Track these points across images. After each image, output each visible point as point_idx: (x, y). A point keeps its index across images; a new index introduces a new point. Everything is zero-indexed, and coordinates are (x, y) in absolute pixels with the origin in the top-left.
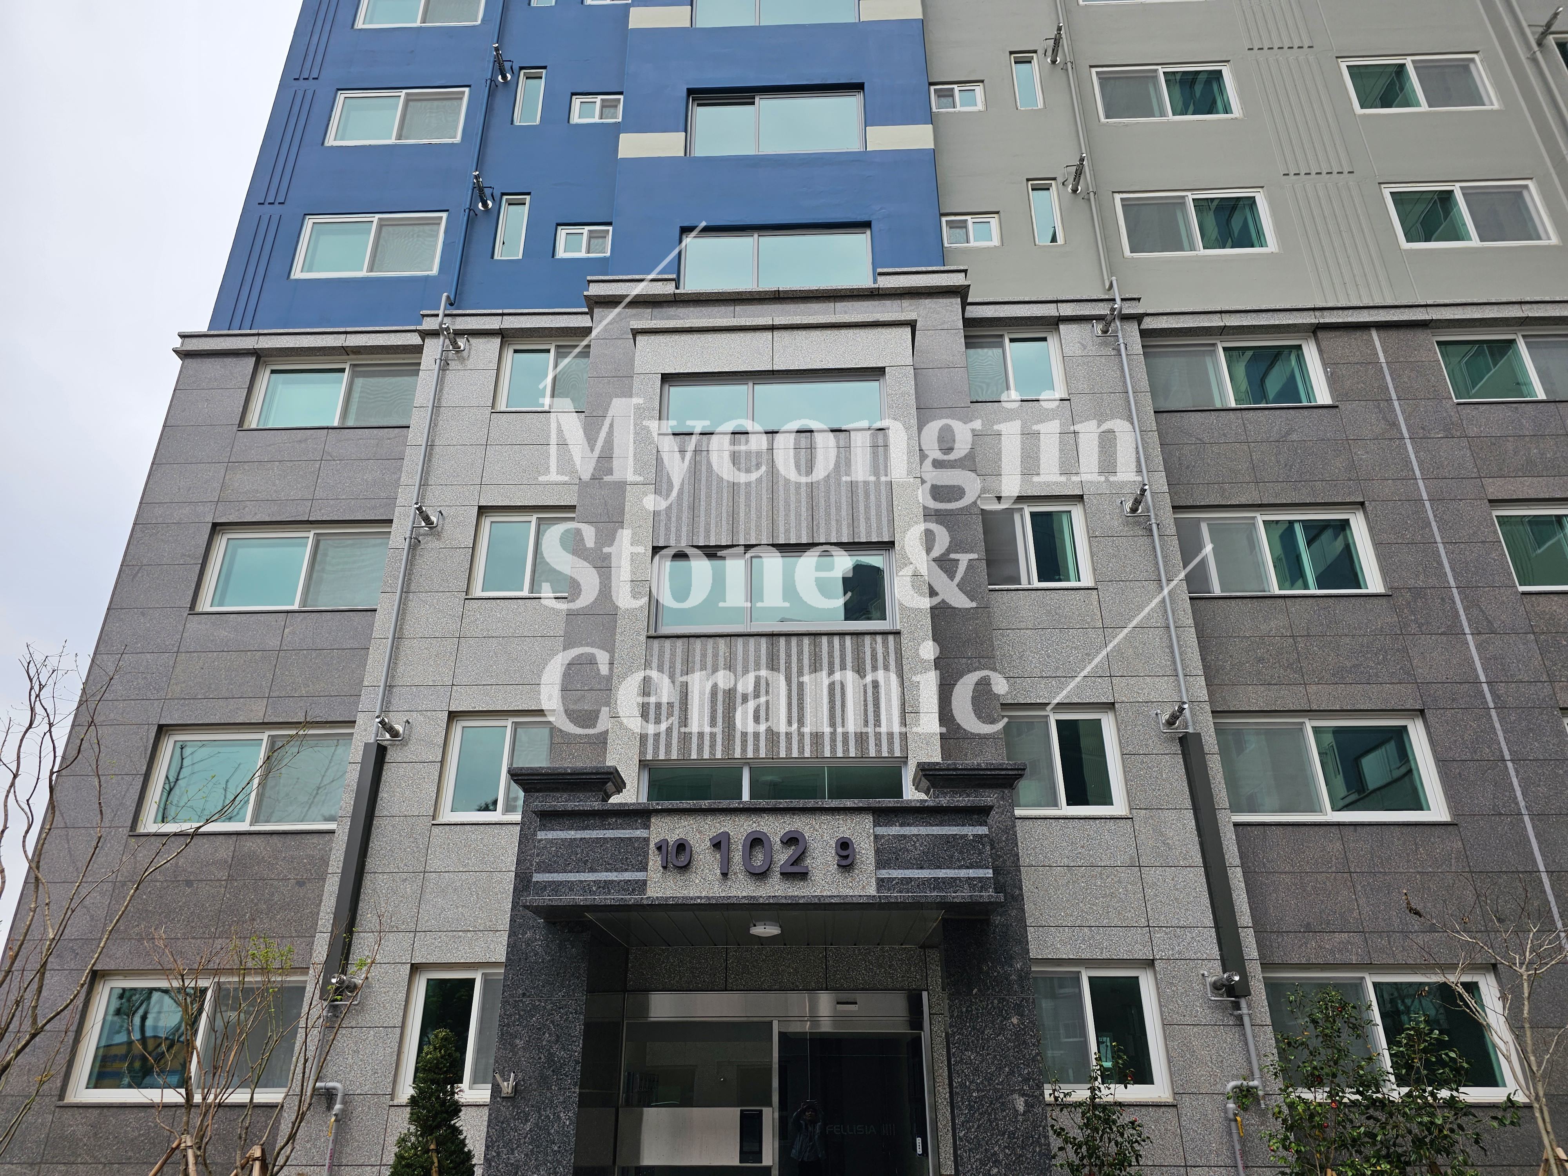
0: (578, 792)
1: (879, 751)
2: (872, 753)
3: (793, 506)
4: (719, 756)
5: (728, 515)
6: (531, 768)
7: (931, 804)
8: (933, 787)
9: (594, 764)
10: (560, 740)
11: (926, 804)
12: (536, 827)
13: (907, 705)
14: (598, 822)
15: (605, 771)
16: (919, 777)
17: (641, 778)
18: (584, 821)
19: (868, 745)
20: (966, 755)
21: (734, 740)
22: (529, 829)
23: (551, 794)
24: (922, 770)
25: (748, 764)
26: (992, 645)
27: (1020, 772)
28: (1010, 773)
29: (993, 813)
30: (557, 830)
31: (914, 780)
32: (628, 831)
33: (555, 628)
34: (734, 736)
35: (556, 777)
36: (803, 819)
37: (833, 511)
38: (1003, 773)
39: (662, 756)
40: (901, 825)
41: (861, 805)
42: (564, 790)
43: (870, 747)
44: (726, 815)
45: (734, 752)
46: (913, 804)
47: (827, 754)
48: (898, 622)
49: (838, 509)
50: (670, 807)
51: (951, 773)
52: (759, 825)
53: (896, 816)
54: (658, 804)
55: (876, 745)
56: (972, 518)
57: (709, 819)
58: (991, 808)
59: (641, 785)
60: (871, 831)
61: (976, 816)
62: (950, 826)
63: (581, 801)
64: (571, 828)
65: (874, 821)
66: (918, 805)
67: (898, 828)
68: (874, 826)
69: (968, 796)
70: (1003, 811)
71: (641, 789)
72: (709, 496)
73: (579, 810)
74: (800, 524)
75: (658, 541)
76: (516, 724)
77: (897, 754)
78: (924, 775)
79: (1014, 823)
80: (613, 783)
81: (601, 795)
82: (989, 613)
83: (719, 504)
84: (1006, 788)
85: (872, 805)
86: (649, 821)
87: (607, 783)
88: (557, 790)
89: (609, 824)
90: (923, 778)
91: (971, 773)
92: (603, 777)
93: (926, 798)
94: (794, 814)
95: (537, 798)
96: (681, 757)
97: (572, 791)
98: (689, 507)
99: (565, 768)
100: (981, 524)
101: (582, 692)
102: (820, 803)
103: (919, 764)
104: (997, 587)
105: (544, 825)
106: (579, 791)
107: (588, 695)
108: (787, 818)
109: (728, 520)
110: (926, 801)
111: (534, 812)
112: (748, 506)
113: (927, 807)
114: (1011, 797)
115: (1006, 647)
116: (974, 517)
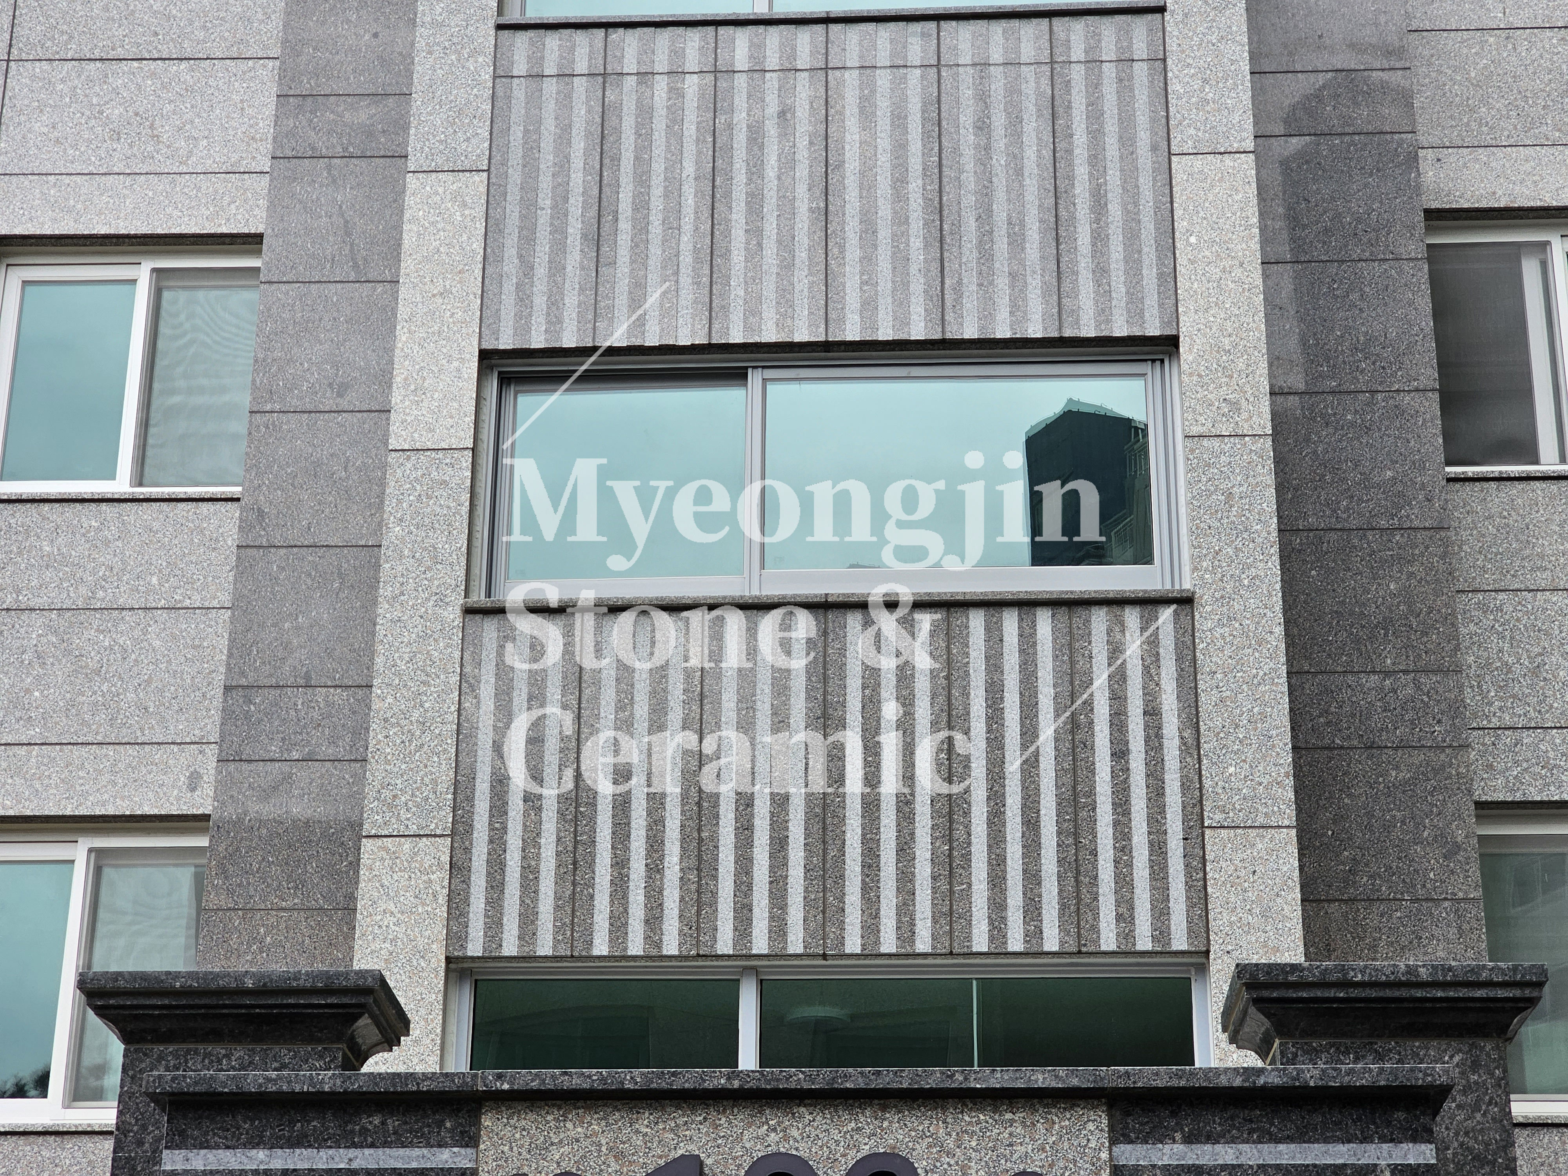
0: (277, 1043)
1: (1127, 933)
2: (1108, 941)
3: (884, 234)
4: (671, 946)
5: (697, 260)
6: (143, 976)
7: (1274, 1079)
8: (1281, 1034)
9: (319, 967)
10: (224, 901)
11: (1261, 1081)
12: (158, 1140)
13: (1208, 805)
14: (332, 1126)
15: (351, 984)
16: (1241, 1005)
17: (453, 1006)
18: (292, 1123)
19: (1096, 917)
20: (1373, 948)
21: (713, 903)
22: (140, 1143)
23: (201, 1047)
24: (1250, 986)
25: (755, 970)
26: (1454, 636)
27: (1527, 993)
28: (1501, 993)
29: (1449, 1105)
30: (217, 1147)
31: (1226, 1014)
32: (417, 1152)
33: (206, 586)
34: (714, 894)
35: (213, 1001)
36: (912, 1121)
37: (1001, 246)
38: (1480, 993)
39: (510, 947)
40: (1189, 1139)
41: (1075, 1082)
42: (238, 1038)
43: (1103, 925)
44: (693, 1110)
45: (715, 939)
46: (1223, 1081)
47: (980, 942)
48: (1187, 569)
49: (1017, 241)
50: (535, 1085)
51: (1332, 993)
52: (786, 1138)
53: (1174, 1114)
54: (499, 1077)
55: (1119, 917)
56: (1401, 272)
57: (645, 1122)
58: (1442, 1092)
59: (452, 1028)
60: (1104, 1155)
61: (1401, 1115)
62: (1326, 1141)
63: (283, 1067)
64: (255, 1142)
65: (1112, 1128)
66: (1238, 1082)
67: (1179, 1148)
68: (1113, 1142)
69: (1380, 1057)
70: (1479, 1100)
71: (452, 1038)
72: (641, 205)
73: (280, 1093)
74: (906, 285)
75: (496, 334)
76: (98, 853)
77: (1180, 942)
78: (1256, 1001)
79: (1510, 1135)
80: (372, 1017)
81: (340, 1050)
82: (1446, 543)
83: (672, 227)
84: (1486, 1036)
85: (1106, 1084)
86: (477, 1123)
87: (356, 1017)
88: (214, 1036)
89: (364, 1131)
90: (1252, 1010)
91: (1388, 993)
92: (346, 1000)
93: (1260, 1064)
94: (884, 1108)
95: (160, 1058)
96: (564, 951)
97: (258, 1039)
98: (585, 236)
99: (239, 977)
100: (1426, 288)
101: (285, 767)
102: (958, 1078)
103: (1242, 970)
104: (1471, 470)
105: (182, 1133)
106: (279, 1039)
107: (301, 773)
108: (866, 1120)
109: (697, 274)
110: (1261, 1071)
111: (154, 1097)
112: (755, 232)
113: (1264, 1088)
114: (1502, 1062)
115: (1494, 642)
116: (1407, 266)
